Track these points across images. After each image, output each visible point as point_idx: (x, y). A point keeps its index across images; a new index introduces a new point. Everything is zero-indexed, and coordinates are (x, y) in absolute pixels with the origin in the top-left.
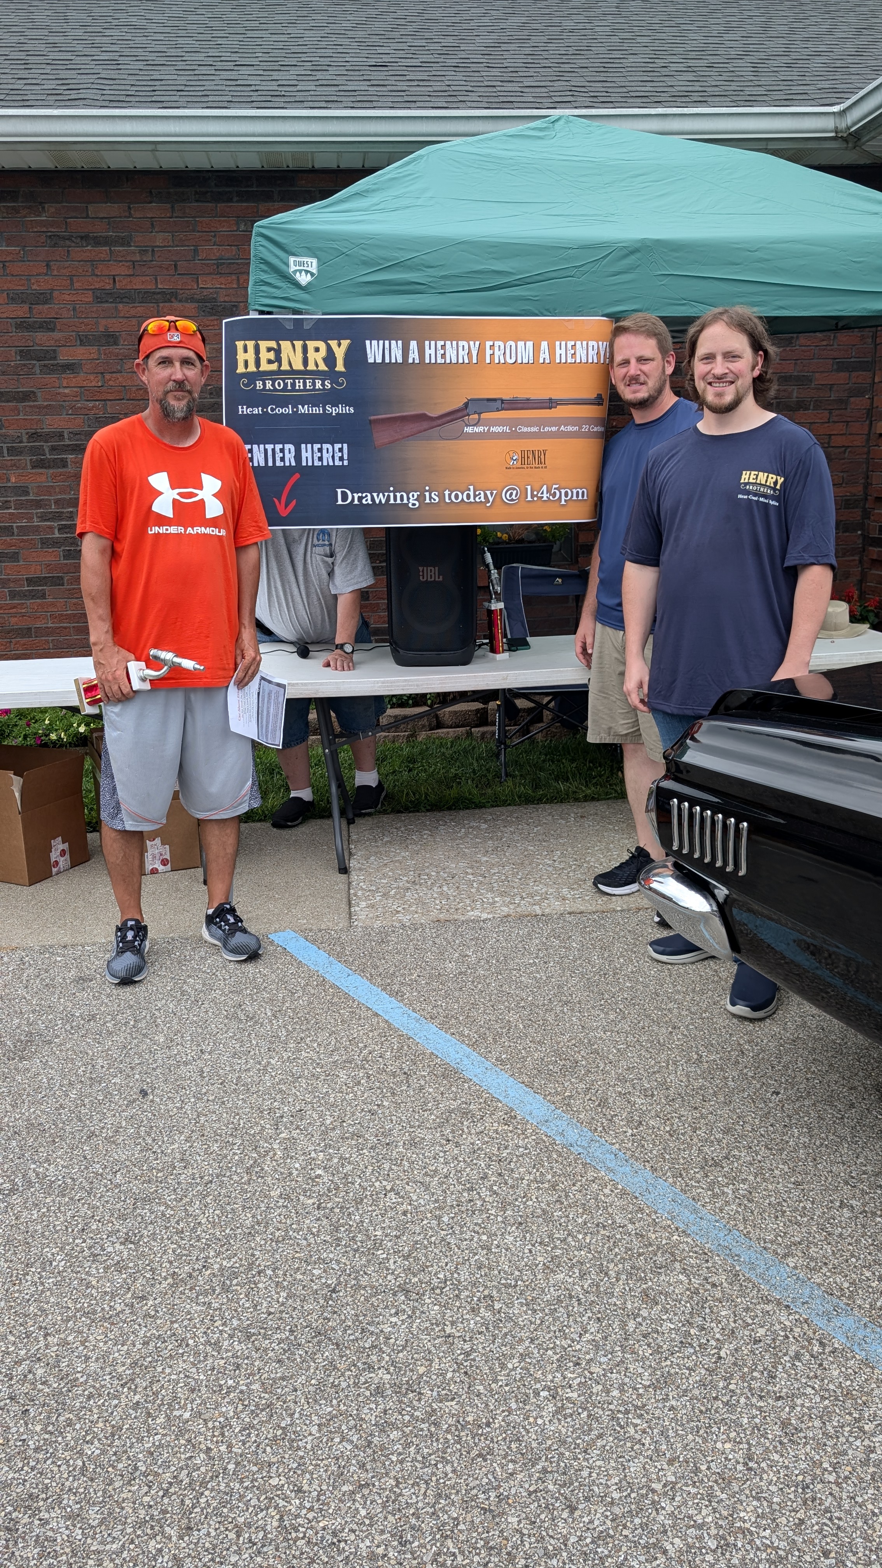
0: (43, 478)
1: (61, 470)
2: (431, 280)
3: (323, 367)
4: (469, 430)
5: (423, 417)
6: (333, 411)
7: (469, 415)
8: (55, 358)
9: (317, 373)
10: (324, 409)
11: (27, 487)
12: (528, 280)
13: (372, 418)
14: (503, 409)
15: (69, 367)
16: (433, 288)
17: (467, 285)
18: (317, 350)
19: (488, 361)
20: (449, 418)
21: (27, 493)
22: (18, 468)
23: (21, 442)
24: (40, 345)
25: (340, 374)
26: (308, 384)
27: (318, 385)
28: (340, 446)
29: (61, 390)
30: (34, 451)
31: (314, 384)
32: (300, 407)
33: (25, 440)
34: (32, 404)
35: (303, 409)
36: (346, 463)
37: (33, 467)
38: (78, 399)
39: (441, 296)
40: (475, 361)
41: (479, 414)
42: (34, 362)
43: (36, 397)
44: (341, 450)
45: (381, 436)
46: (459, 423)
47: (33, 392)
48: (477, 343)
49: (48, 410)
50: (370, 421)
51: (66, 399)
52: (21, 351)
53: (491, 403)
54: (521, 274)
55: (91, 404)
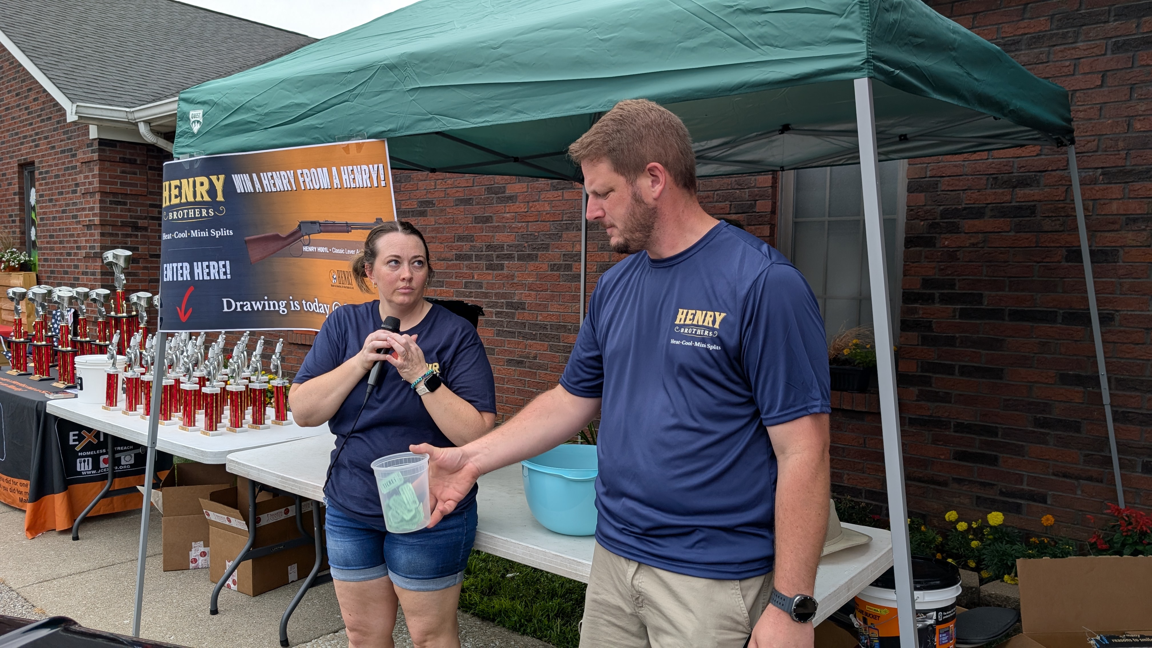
0: (490, 278)
1: (500, 272)
2: (259, 118)
3: (207, 198)
4: (305, 249)
5: (276, 238)
6: (217, 234)
7: (303, 236)
8: (504, 192)
9: (203, 203)
10: (210, 233)
11: (482, 283)
12: (317, 109)
13: (247, 238)
14: (321, 232)
15: (511, 199)
16: (261, 125)
17: (280, 119)
18: (202, 184)
19: (303, 188)
20: (292, 239)
21: (481, 287)
22: (479, 269)
23: (482, 251)
24: (497, 183)
25: (220, 203)
26: (197, 213)
27: (204, 213)
28: (223, 262)
29: (505, 215)
30: (489, 258)
31: (201, 213)
32: (192, 231)
33: (484, 250)
34: (490, 224)
35: (194, 234)
36: (229, 277)
37: (487, 269)
38: (513, 221)
39: (266, 132)
40: (295, 189)
41: (309, 235)
42: (493, 195)
43: (492, 219)
44: (224, 266)
45: (255, 253)
46: (298, 243)
47: (491, 216)
48: (292, 172)
49: (497, 229)
50: (245, 241)
51: (508, 221)
52: (488, 188)
53: (313, 226)
54: (313, 104)
55: (520, 225)
